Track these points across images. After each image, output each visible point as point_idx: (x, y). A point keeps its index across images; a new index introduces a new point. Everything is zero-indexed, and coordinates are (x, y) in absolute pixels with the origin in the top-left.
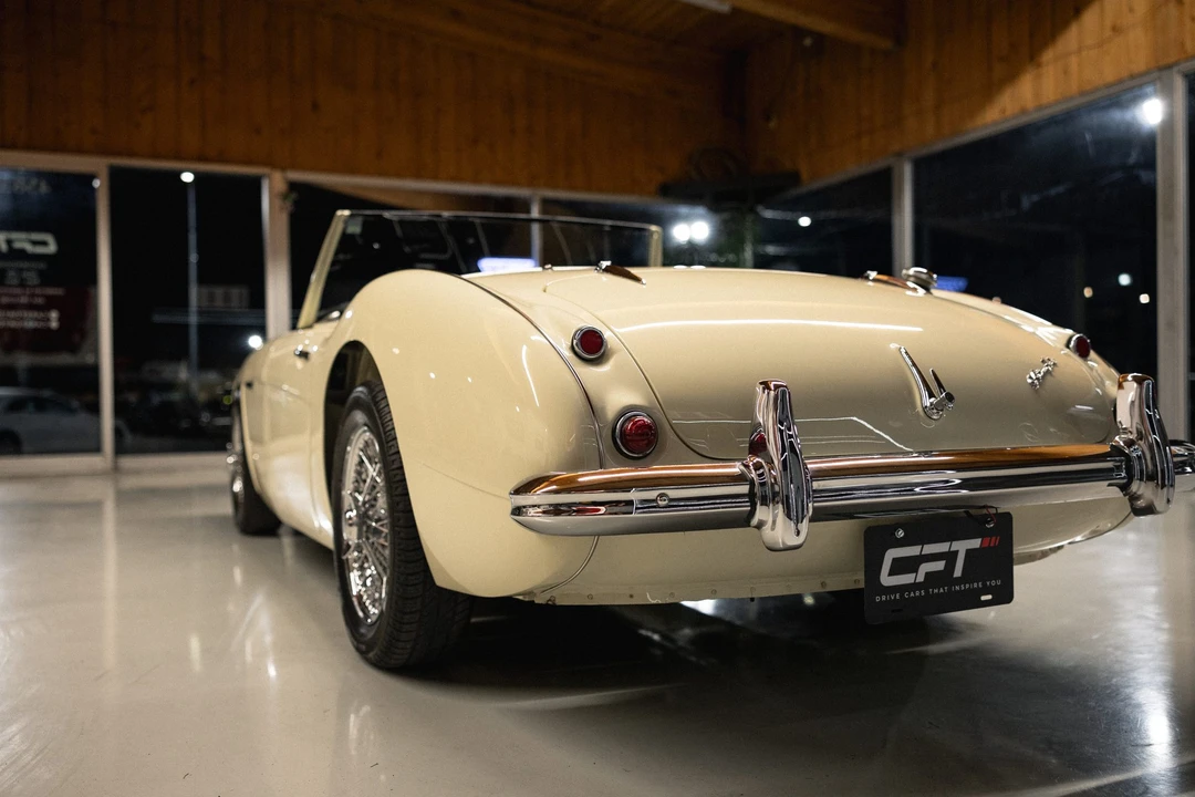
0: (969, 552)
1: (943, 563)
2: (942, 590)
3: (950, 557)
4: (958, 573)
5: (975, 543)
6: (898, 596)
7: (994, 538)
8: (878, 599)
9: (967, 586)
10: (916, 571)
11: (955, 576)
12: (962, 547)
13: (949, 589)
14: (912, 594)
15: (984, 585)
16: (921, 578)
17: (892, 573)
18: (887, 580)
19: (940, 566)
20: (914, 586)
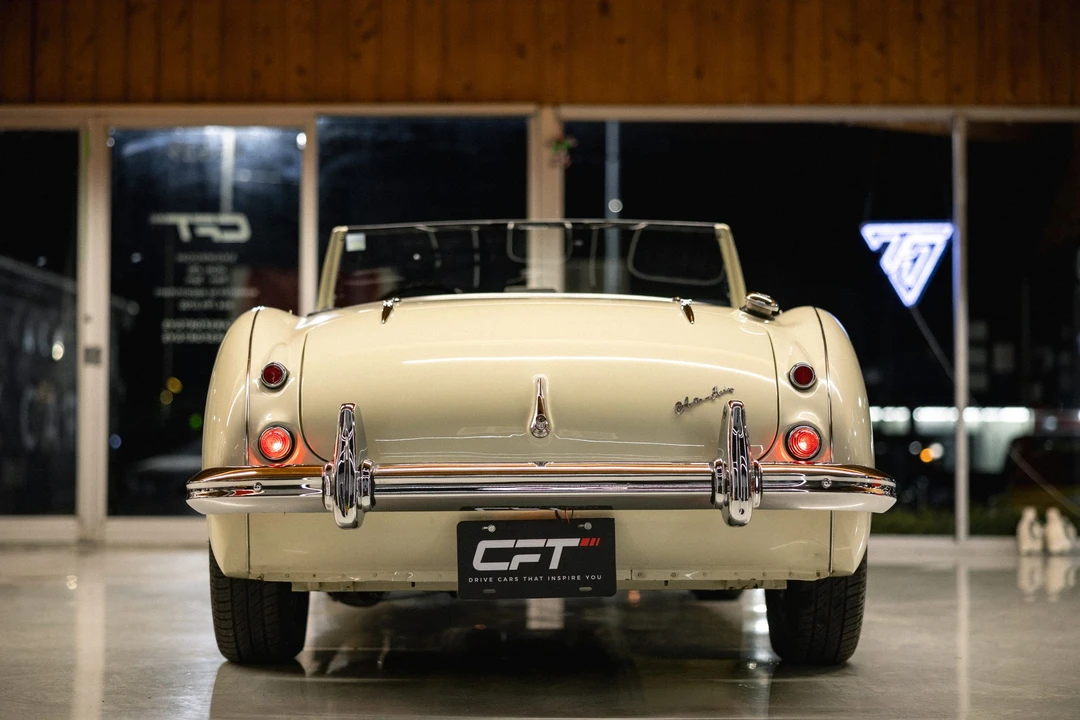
0: (565, 549)
1: (539, 556)
2: (536, 579)
3: (547, 553)
4: (554, 564)
5: (574, 542)
6: (491, 579)
7: (594, 540)
8: (470, 580)
9: (564, 578)
10: (510, 561)
11: (551, 568)
12: (559, 545)
13: (545, 578)
14: (505, 579)
15: (583, 578)
16: (514, 566)
17: (485, 559)
18: (478, 564)
19: (535, 558)
20: (508, 573)
